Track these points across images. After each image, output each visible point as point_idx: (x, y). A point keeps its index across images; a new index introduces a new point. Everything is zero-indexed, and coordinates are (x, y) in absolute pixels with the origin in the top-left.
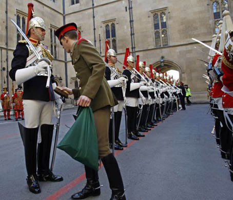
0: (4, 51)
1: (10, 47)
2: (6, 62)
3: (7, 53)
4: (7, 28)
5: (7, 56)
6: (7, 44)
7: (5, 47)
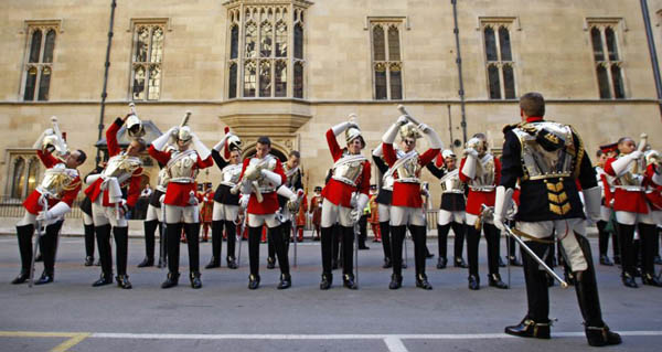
0: (456, 109)
1: (470, 96)
2: (461, 128)
3: (463, 110)
4: (459, 61)
5: (464, 117)
6: (461, 93)
7: (459, 99)
